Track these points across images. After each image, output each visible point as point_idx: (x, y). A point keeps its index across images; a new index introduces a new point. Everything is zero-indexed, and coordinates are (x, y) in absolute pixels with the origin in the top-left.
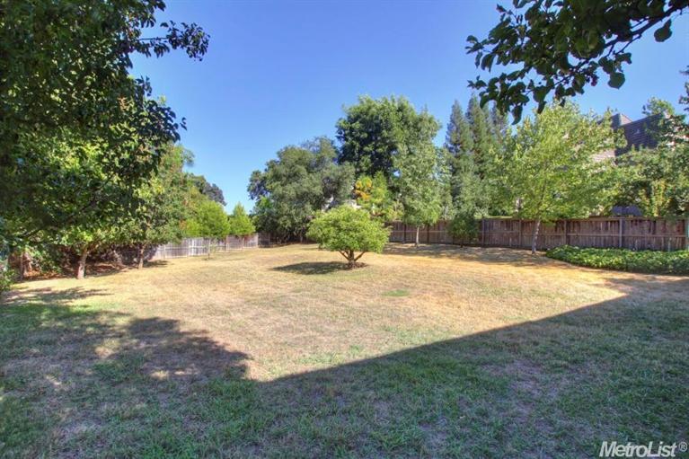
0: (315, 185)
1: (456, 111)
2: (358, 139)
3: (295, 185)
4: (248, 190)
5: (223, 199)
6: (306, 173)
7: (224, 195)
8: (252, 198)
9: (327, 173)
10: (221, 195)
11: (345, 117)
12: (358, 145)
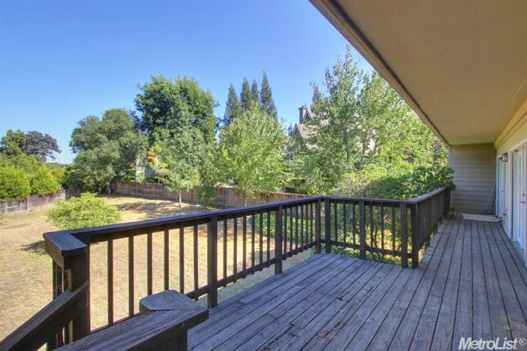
0: (114, 151)
1: (232, 93)
2: (152, 113)
3: (97, 149)
4: (70, 145)
5: (57, 147)
6: (106, 140)
7: (58, 143)
8: (75, 152)
9: (124, 140)
10: (55, 143)
11: (142, 93)
12: (151, 117)
